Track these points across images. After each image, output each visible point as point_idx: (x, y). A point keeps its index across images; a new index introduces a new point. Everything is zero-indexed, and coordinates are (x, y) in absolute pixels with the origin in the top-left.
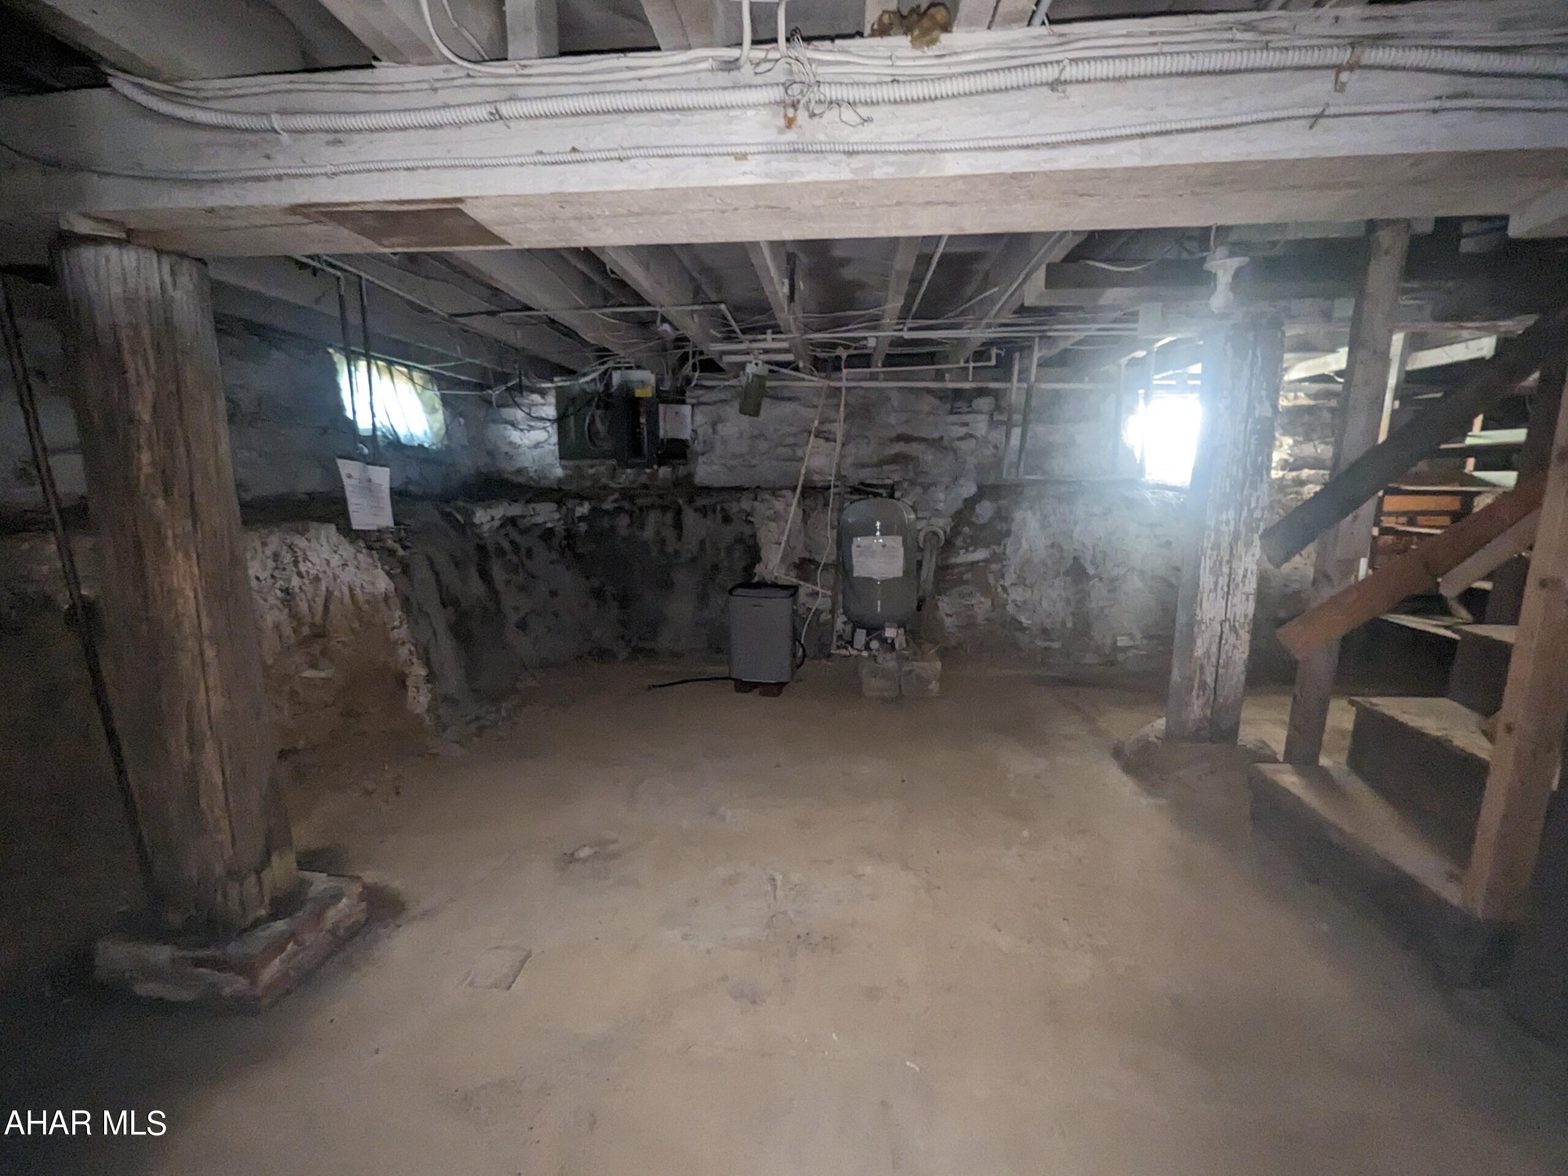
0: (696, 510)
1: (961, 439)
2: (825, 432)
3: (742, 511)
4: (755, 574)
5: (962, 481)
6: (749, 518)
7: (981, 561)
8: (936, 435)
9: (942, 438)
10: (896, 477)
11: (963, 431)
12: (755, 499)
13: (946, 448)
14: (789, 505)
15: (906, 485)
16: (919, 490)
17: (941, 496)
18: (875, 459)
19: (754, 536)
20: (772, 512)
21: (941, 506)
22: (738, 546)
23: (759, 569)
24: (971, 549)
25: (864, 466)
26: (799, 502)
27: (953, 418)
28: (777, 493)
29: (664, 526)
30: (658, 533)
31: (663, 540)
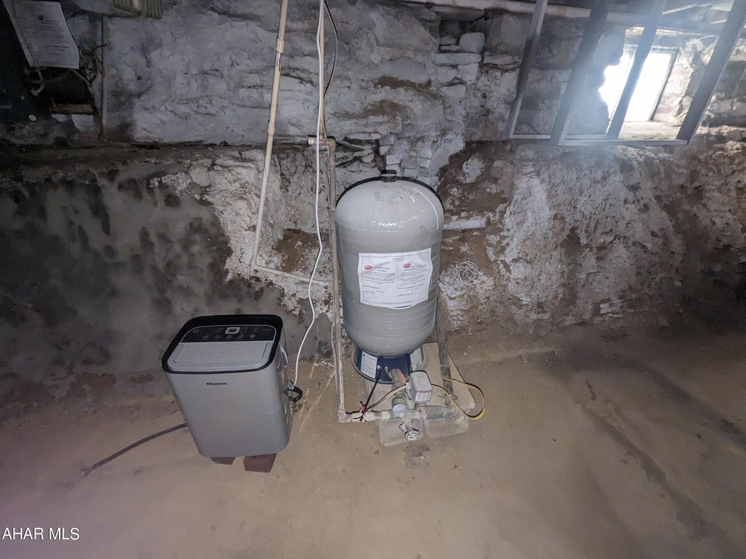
0: (120, 187)
1: (451, 84)
2: (297, 69)
3: (193, 185)
4: (227, 272)
5: (449, 136)
6: (206, 197)
7: (477, 229)
8: (422, 79)
9: (429, 83)
10: (383, 130)
11: (452, 74)
12: (211, 167)
13: (435, 97)
14: (260, 171)
15: (392, 139)
16: (405, 145)
17: (429, 153)
18: (358, 108)
19: (216, 222)
20: (237, 185)
21: (427, 164)
22: (197, 237)
23: (230, 264)
24: (463, 214)
25: (348, 116)
26: (273, 164)
27: (442, 58)
28: (241, 154)
29: (76, 211)
30: (71, 223)
31: (82, 232)
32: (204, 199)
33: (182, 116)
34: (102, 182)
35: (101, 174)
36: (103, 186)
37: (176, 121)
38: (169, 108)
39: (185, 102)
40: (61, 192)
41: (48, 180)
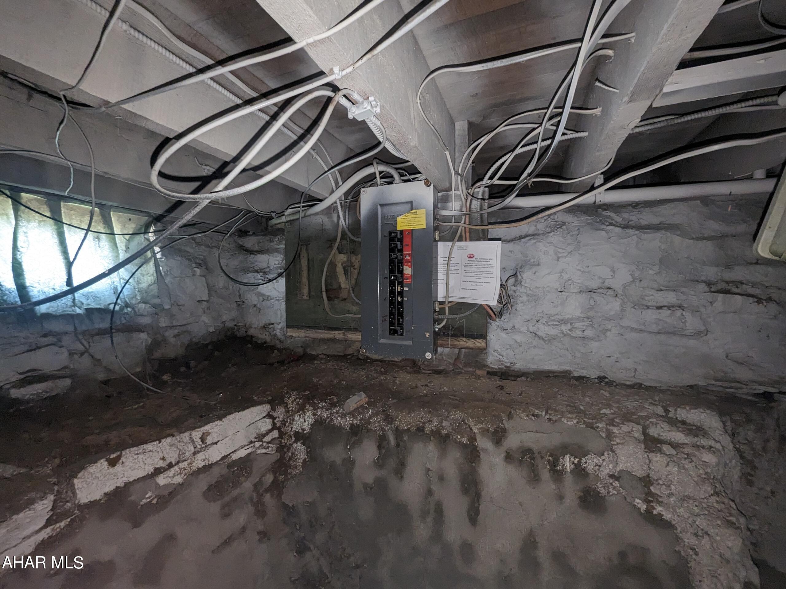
0: (508, 457)
6: (657, 508)
28: (667, 411)
29: (441, 478)
30: (430, 492)
31: (439, 511)
32: (655, 512)
33: (546, 339)
34: (484, 443)
35: (484, 432)
36: (483, 449)
37: (535, 343)
38: (531, 329)
39: (557, 323)
40: (431, 449)
41: (420, 429)
